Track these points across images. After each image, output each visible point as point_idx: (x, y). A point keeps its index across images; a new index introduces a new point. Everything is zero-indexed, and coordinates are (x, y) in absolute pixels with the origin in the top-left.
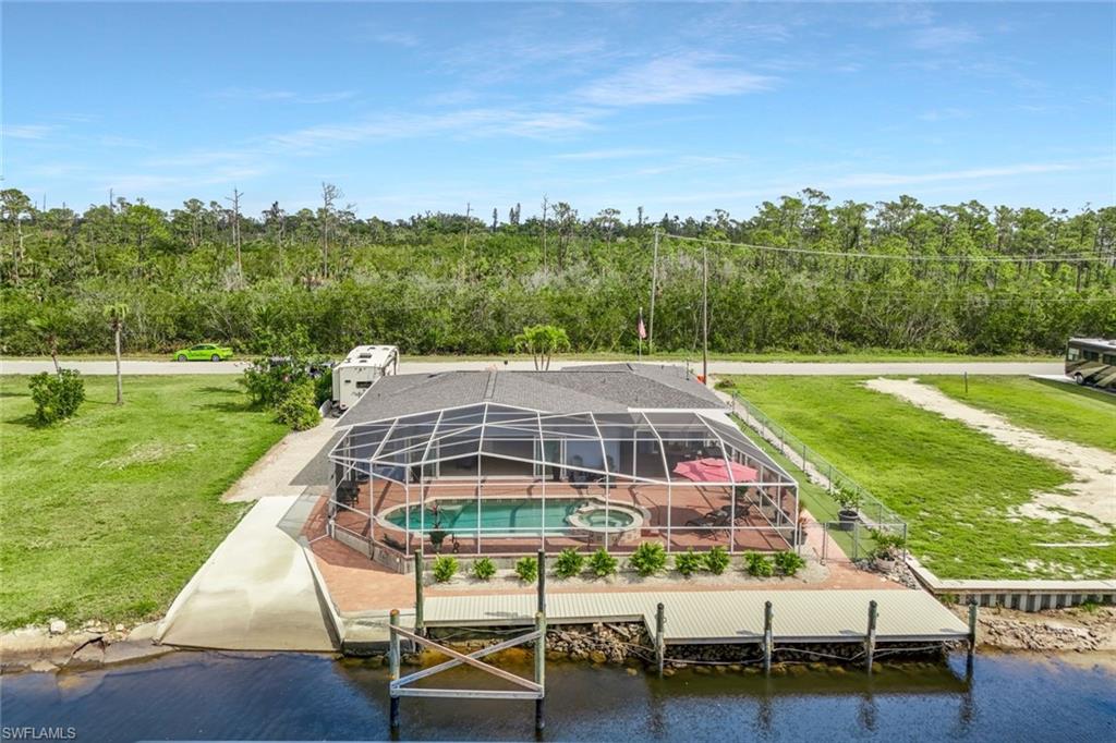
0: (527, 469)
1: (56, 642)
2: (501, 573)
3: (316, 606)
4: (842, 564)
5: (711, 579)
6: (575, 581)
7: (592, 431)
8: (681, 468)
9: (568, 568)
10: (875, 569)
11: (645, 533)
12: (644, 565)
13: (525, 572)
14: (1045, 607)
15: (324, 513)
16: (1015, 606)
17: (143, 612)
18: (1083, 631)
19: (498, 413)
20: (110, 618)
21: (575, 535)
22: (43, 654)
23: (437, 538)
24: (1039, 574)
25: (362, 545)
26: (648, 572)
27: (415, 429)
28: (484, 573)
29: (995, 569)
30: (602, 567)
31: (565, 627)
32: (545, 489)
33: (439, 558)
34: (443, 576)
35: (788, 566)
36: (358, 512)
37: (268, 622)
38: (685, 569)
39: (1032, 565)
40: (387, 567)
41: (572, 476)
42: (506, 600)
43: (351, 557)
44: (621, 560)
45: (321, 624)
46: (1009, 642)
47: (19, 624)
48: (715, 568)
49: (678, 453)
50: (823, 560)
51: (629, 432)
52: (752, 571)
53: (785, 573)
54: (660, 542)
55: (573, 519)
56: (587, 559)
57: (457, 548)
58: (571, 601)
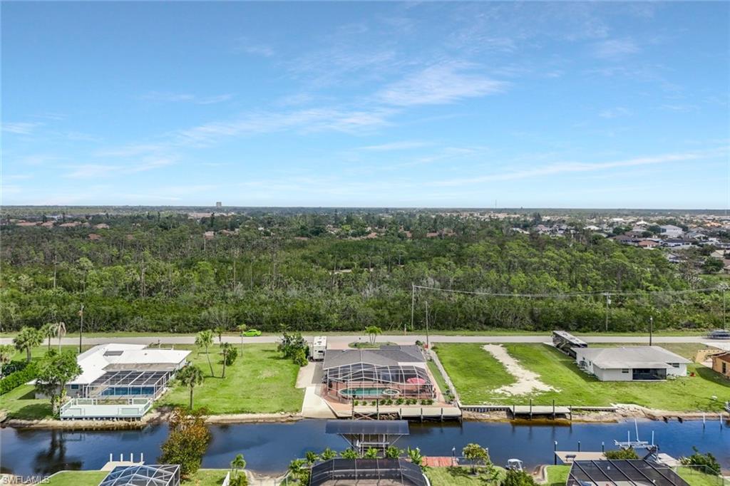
0: (372, 380)
1: (283, 416)
2: (368, 404)
3: (330, 410)
4: (443, 402)
5: (414, 405)
6: (384, 405)
7: (388, 372)
8: (409, 380)
9: (383, 403)
10: (449, 403)
11: (400, 396)
12: (399, 402)
13: (374, 404)
14: (484, 411)
15: (325, 390)
16: (478, 411)
17: (297, 411)
18: (489, 416)
19: (366, 366)
20: (292, 412)
21: (384, 396)
22: (282, 418)
23: (354, 396)
24: (485, 404)
25: (337, 398)
26: (399, 404)
27: (345, 370)
28: (365, 404)
29: (477, 403)
30: (390, 402)
31: (383, 414)
32: (377, 385)
33: (355, 401)
34: (356, 405)
35: (430, 402)
36: (334, 389)
37: (321, 413)
38: (408, 403)
39: (485, 403)
40: (343, 402)
41: (383, 383)
42: (370, 409)
43: (335, 401)
44: (394, 401)
45: (333, 414)
46: (472, 417)
47: (275, 413)
48: (414, 403)
49: (407, 377)
50: (439, 401)
51: (397, 372)
52: (422, 404)
53: (428, 404)
54: (403, 398)
55: (384, 392)
56: (387, 401)
57: (358, 399)
58: (384, 409)
